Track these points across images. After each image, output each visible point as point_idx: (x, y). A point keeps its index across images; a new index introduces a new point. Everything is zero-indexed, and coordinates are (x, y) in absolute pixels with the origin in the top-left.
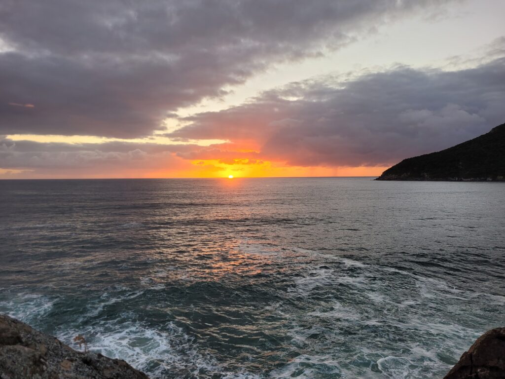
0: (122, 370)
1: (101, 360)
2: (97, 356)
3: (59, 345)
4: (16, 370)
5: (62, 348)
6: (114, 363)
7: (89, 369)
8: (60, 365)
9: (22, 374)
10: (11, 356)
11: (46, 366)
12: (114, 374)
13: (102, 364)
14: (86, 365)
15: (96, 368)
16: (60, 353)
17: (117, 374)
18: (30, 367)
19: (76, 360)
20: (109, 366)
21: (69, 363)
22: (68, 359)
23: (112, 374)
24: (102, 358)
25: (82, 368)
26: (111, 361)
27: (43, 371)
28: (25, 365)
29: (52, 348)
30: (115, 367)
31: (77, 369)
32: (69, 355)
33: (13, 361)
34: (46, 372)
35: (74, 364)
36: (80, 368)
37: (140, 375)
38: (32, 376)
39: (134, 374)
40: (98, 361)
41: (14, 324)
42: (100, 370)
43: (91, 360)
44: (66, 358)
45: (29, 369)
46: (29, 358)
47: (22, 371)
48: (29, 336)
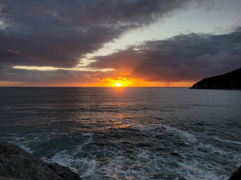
0: (67, 171)
1: (57, 166)
2: (55, 164)
3: (38, 159)
4: (18, 166)
5: (39, 160)
6: (63, 168)
7: (51, 170)
8: (38, 167)
9: (20, 167)
10: (15, 159)
11: (31, 165)
12: (63, 173)
13: (57, 168)
14: (50, 168)
15: (54, 170)
16: (38, 162)
17: (64, 173)
18: (24, 165)
19: (45, 165)
20: (60, 169)
21: (42, 167)
22: (41, 165)
23: (62, 173)
24: (57, 165)
25: (48, 169)
26: (61, 167)
27: (30, 167)
28: (22, 164)
29: (34, 159)
30: (63, 170)
31: (45, 170)
32: (42, 163)
33: (16, 161)
34: (31, 168)
35: (44, 167)
36: (47, 169)
37: (75, 174)
38: (25, 169)
39: (72, 173)
40: (55, 167)
41: (17, 148)
42: (56, 171)
43: (52, 166)
44: (41, 164)
45: (23, 166)
46: (24, 160)
47: (20, 166)
48: (24, 153)
